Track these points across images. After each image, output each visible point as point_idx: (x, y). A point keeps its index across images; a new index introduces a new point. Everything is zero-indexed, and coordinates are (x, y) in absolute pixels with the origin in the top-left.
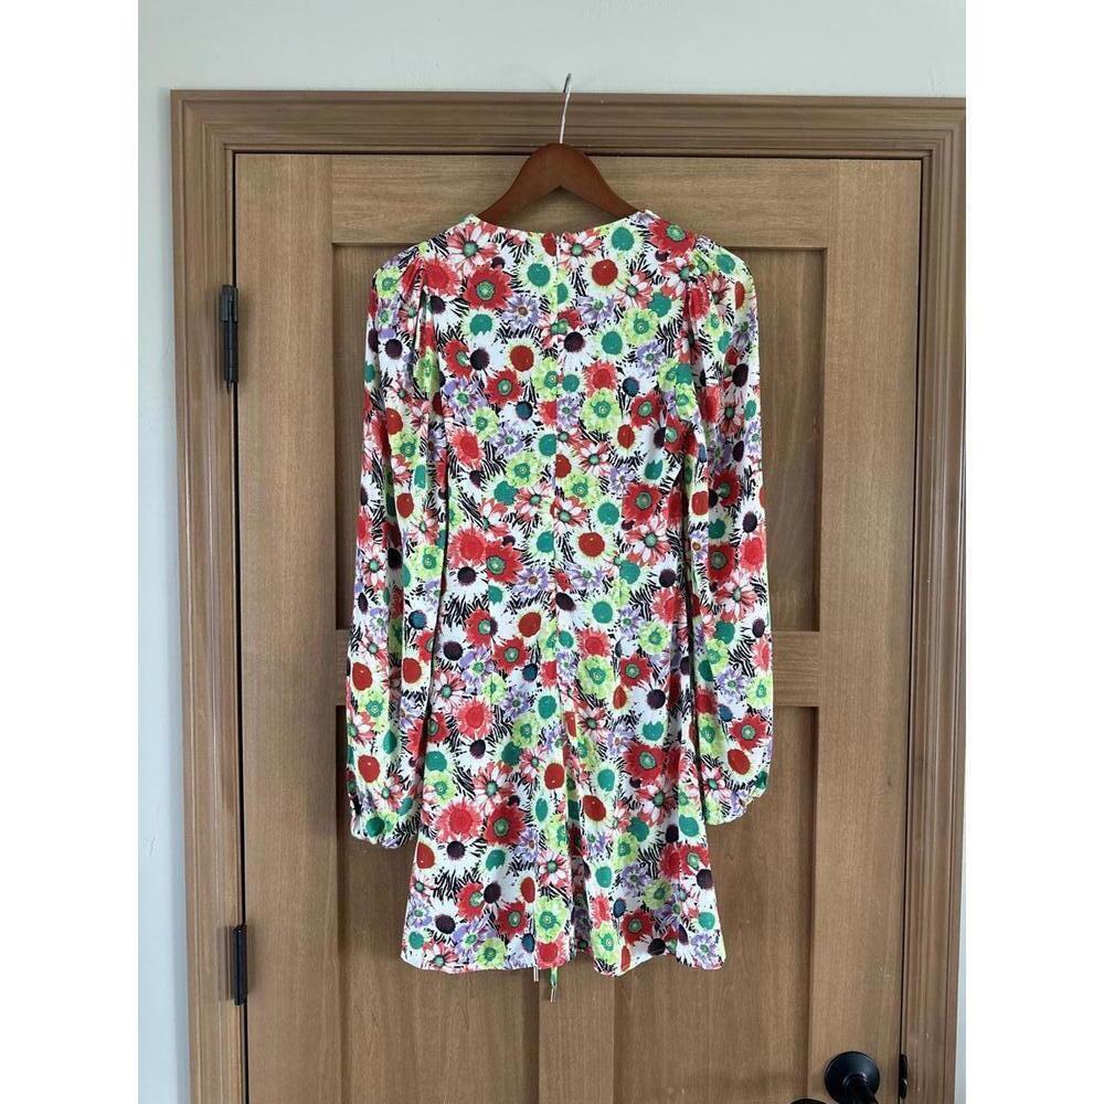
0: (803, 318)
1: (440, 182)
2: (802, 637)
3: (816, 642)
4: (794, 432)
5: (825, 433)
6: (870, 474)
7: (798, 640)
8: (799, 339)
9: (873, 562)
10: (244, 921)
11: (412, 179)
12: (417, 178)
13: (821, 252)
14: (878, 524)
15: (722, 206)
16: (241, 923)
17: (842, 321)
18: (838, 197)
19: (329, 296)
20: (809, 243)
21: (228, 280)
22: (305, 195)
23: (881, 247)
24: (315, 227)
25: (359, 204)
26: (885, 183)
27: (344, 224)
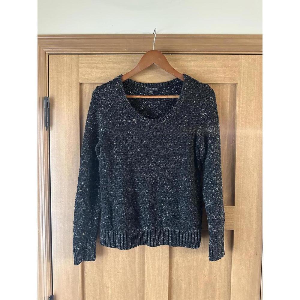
0: (230, 105)
1: (113, 63)
2: (229, 208)
3: (233, 209)
4: (227, 142)
5: (237, 143)
6: (251, 155)
7: (228, 209)
8: (228, 112)
9: (252, 184)
10: (53, 294)
11: (104, 62)
12: (106, 62)
13: (235, 85)
14: (254, 172)
15: (204, 70)
16: (52, 295)
17: (242, 107)
18: (241, 67)
19: (79, 99)
20: (232, 82)
21: (46, 95)
22: (70, 68)
23: (255, 83)
24: (74, 77)
25: (87, 70)
26: (257, 62)
27: (83, 76)
